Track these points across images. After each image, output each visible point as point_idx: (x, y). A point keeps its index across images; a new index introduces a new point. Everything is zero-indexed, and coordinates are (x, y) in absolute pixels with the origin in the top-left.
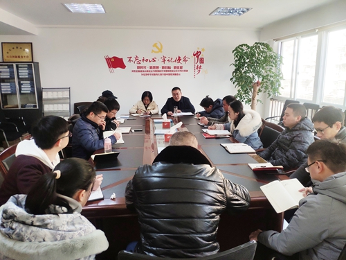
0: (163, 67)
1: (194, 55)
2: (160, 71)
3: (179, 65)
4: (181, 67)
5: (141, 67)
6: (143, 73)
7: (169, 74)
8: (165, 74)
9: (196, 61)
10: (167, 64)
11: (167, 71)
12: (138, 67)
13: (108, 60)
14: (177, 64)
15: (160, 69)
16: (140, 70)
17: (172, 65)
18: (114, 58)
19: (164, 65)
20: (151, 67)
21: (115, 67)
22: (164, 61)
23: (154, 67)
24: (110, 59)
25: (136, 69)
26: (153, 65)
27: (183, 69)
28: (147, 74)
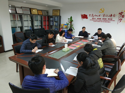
0: (103, 19)
1: (119, 14)
2: (101, 20)
3: (111, 18)
4: (112, 19)
5: (94, 19)
6: (94, 21)
7: (105, 22)
8: (103, 22)
9: (120, 17)
10: (105, 17)
11: (104, 20)
12: (93, 18)
13: (82, 15)
14: (110, 18)
15: (102, 19)
16: (93, 19)
17: (107, 18)
18: (84, 15)
19: (104, 18)
20: (98, 19)
21: (84, 18)
22: (104, 16)
23: (99, 19)
24: (83, 15)
25: (92, 19)
26: (99, 18)
27: (113, 20)
28: (95, 21)
